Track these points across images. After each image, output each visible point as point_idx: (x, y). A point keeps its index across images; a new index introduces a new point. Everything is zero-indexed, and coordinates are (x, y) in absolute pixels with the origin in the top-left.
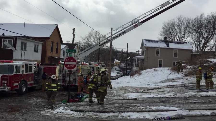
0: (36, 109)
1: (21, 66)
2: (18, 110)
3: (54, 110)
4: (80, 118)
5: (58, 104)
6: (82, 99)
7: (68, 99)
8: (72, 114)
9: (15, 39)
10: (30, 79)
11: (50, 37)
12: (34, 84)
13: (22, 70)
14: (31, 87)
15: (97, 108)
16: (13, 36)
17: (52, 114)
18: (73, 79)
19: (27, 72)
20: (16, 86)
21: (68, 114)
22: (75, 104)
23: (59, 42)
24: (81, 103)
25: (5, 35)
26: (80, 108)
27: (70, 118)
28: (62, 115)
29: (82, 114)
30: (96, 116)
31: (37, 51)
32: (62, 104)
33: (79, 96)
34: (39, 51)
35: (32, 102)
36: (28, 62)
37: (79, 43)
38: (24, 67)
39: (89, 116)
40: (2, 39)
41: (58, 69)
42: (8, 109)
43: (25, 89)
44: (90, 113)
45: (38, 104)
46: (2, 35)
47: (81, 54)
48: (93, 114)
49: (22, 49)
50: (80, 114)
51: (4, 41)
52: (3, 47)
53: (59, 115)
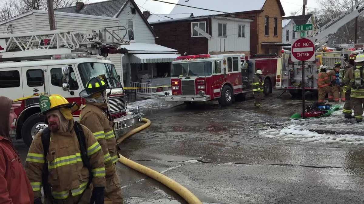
0: (251, 128)
1: (222, 63)
2: (224, 129)
3: (279, 129)
4: (328, 143)
5: (284, 121)
6: (327, 112)
7: (302, 112)
8: (312, 137)
9: (208, 20)
10: (237, 81)
11: (263, 9)
12: (244, 89)
13: (224, 68)
14: (239, 94)
15: (360, 127)
16: (206, 16)
17: (277, 135)
18: (308, 78)
19: (231, 71)
20: (218, 94)
21: (306, 136)
22: (315, 120)
23: (279, 16)
24: (327, 119)
25: (194, 16)
26: (326, 128)
27: (309, 143)
28: (295, 138)
29: (332, 137)
30: (359, 141)
31: (243, 36)
32: (293, 120)
33: (321, 107)
34: (246, 35)
35: (242, 117)
36: (231, 54)
37: (315, 13)
38: (227, 62)
39: (345, 140)
40: (191, 23)
41: (280, 61)
42: (210, 127)
43: (230, 98)
44: (347, 135)
45: (252, 121)
46: (191, 16)
47: (319, 33)
48: (353, 138)
49: (220, 35)
50: (327, 137)
51: (194, 25)
52: (193, 35)
53: (289, 138)
